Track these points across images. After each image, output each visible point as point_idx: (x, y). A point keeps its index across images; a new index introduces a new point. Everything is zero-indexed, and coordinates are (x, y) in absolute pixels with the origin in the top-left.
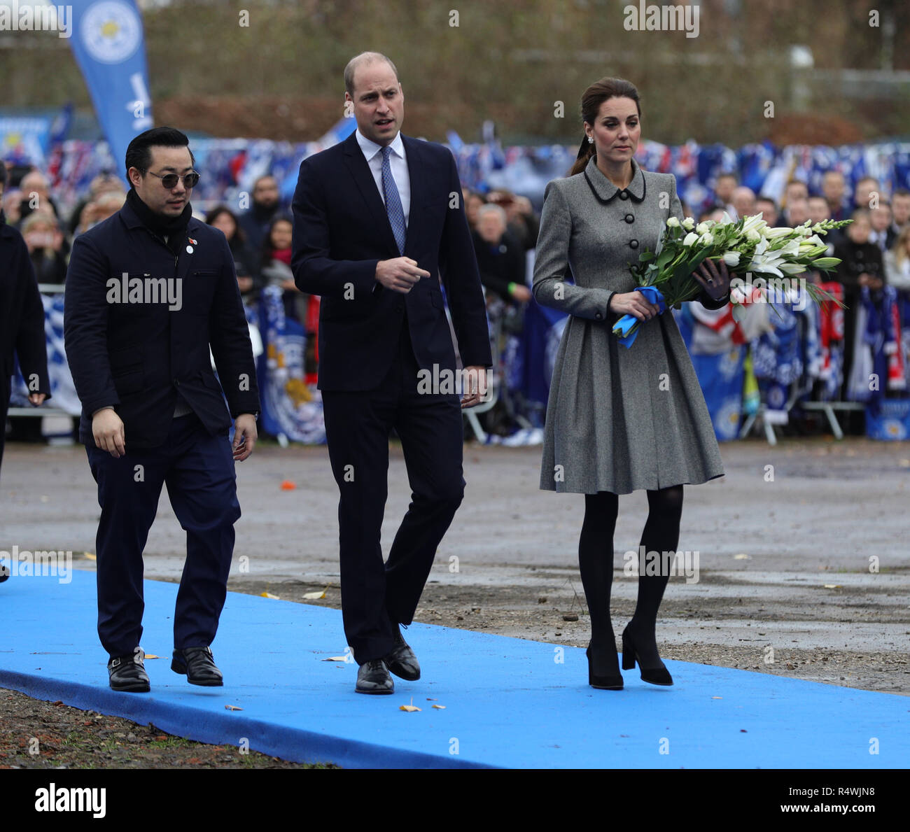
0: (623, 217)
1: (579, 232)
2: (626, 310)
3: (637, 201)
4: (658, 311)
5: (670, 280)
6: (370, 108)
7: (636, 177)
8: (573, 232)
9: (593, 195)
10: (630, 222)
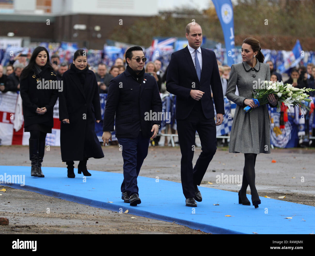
0: (252, 76)
1: (240, 79)
2: (248, 104)
3: (257, 71)
4: (258, 106)
5: (262, 98)
6: (194, 38)
7: (257, 64)
8: (238, 79)
9: (244, 69)
10: (254, 77)
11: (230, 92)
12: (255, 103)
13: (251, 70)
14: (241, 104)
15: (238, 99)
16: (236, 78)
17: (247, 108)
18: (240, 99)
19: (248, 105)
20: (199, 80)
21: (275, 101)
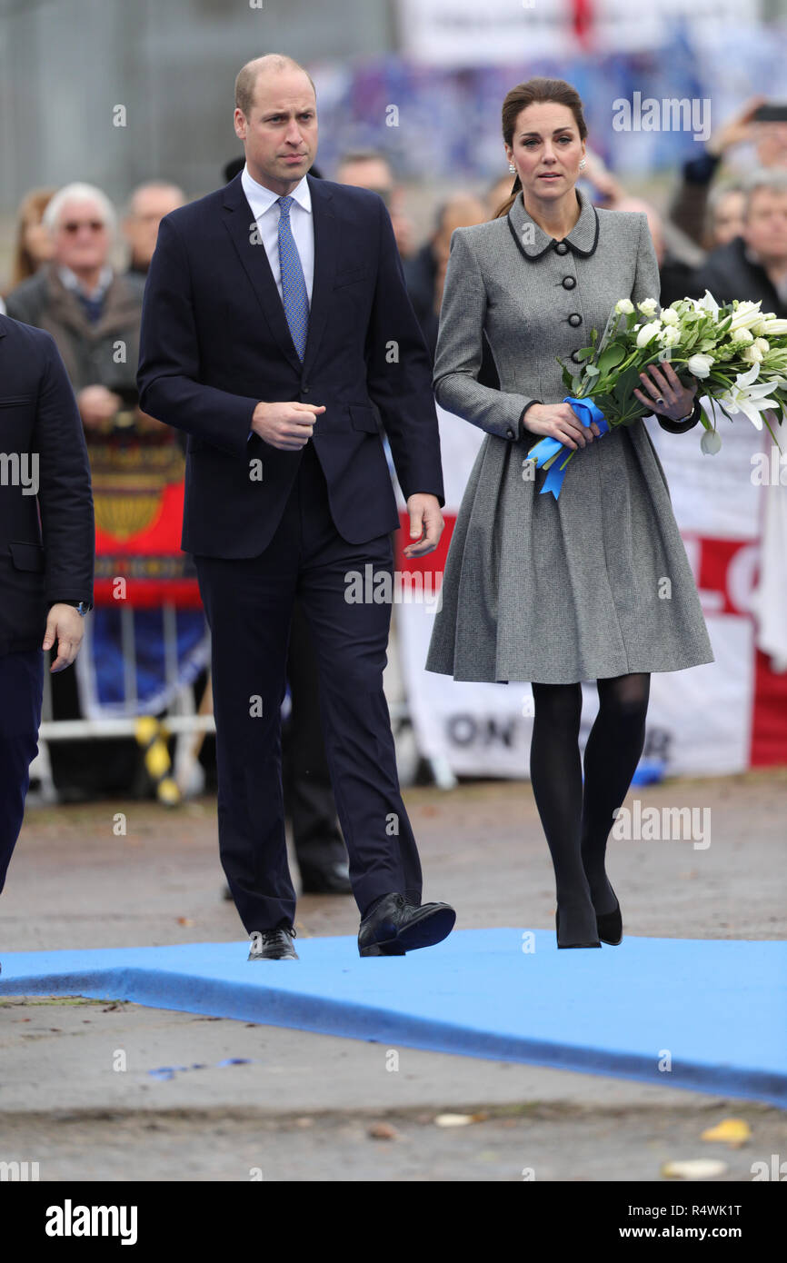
0: (559, 281)
1: (496, 304)
2: (545, 429)
3: (582, 256)
4: (598, 433)
5: (612, 392)
6: (275, 134)
7: (581, 220)
8: (489, 304)
9: (516, 250)
10: (569, 288)
11: (454, 372)
12: (580, 420)
13: (555, 255)
14: (510, 429)
15: (493, 406)
16: (480, 298)
17: (543, 452)
18: (506, 406)
19: (546, 434)
21: (679, 399)
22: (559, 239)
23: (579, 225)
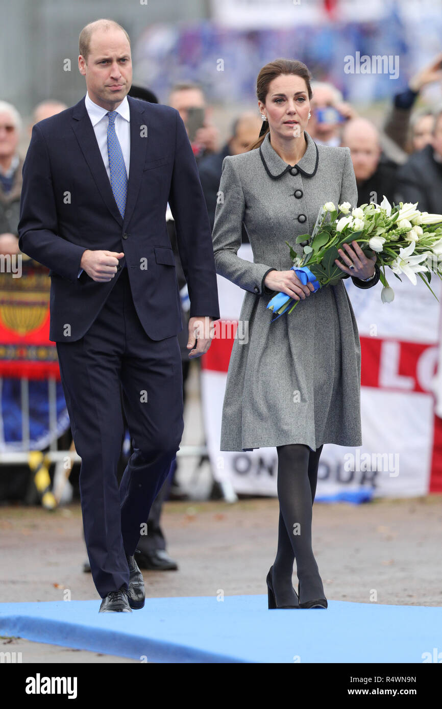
0: (292, 193)
1: (252, 208)
2: (278, 287)
3: (307, 177)
4: (313, 289)
5: (321, 262)
6: (103, 72)
7: (307, 152)
8: (246, 207)
9: (264, 172)
10: (298, 198)
11: (222, 249)
12: (300, 280)
13: (290, 176)
14: (256, 287)
15: (246, 272)
16: (242, 203)
17: (277, 302)
18: (254, 272)
19: (279, 290)
20: (119, 215)
21: (364, 265)
22: (293, 165)
23: (305, 156)
